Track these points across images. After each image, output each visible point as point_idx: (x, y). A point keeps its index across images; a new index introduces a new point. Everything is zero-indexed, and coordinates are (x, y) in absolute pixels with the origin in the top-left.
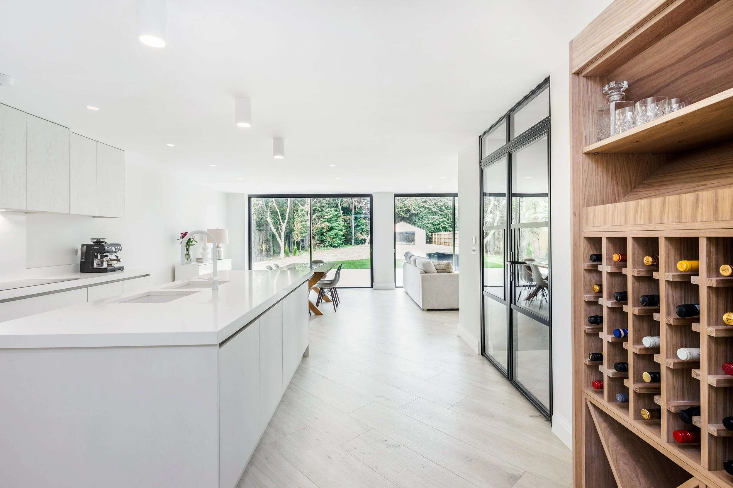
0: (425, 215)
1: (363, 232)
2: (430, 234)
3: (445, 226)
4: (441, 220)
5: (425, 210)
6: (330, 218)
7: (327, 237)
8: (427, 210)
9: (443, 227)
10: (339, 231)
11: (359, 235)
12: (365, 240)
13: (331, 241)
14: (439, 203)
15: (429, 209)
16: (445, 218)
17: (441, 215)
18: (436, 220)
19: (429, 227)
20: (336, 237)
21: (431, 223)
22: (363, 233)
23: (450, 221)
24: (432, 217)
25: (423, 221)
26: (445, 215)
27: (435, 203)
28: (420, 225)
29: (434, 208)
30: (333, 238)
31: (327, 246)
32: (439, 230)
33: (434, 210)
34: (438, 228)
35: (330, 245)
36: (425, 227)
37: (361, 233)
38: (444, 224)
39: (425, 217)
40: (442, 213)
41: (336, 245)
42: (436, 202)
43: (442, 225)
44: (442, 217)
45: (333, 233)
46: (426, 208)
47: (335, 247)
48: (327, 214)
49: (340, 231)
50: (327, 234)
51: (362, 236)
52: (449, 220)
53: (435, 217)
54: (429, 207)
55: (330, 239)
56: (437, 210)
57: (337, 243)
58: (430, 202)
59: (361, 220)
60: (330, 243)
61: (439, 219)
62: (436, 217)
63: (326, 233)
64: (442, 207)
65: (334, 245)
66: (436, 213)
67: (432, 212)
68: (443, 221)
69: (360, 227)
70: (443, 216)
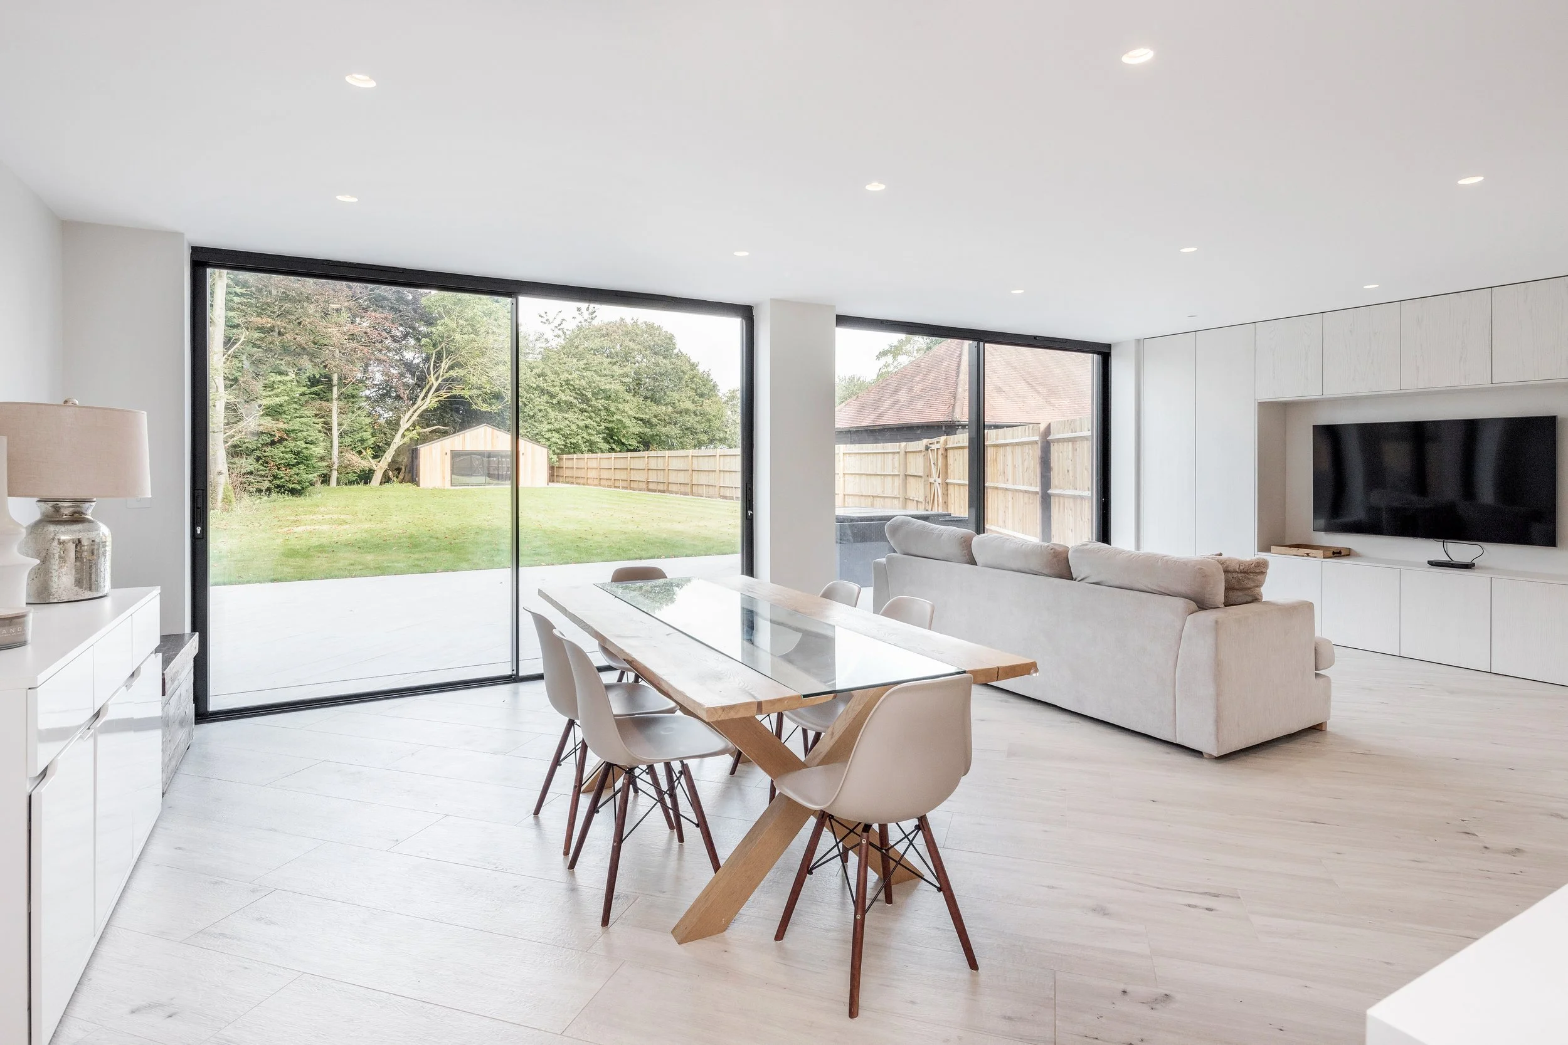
0: (540, 411)
1: (365, 449)
2: (555, 458)
3: (593, 438)
4: (582, 424)
5: (542, 397)
6: (281, 405)
7: (267, 463)
8: (546, 397)
9: (587, 441)
10: (308, 445)
11: (354, 457)
12: (371, 472)
13: (281, 473)
14: (577, 382)
15: (552, 396)
16: (590, 418)
17: (582, 411)
18: (568, 423)
19: (553, 440)
20: (298, 463)
21: (557, 431)
22: (364, 453)
23: (603, 427)
24: (560, 416)
25: (536, 424)
26: (592, 412)
27: (567, 382)
28: (528, 434)
29: (563, 391)
30: (289, 466)
31: (269, 490)
32: (575, 448)
33: (564, 398)
34: (573, 444)
35: (278, 486)
36: (543, 441)
37: (360, 453)
38: (589, 434)
39: (540, 414)
40: (584, 406)
41: (298, 487)
42: (570, 377)
43: (586, 437)
44: (583, 417)
45: (288, 450)
46: (543, 392)
47: (293, 492)
48: (270, 393)
49: (312, 446)
50: (266, 454)
51: (362, 461)
52: (602, 423)
53: (566, 415)
54: (552, 390)
55: (279, 469)
56: (572, 399)
57: (299, 482)
58: (553, 377)
59: (359, 416)
60: (278, 482)
61: (576, 421)
62: (569, 415)
63: (265, 452)
64: (584, 392)
65: (291, 486)
66: (571, 405)
67: (559, 403)
68: (587, 427)
69: (357, 437)
70: (586, 414)
